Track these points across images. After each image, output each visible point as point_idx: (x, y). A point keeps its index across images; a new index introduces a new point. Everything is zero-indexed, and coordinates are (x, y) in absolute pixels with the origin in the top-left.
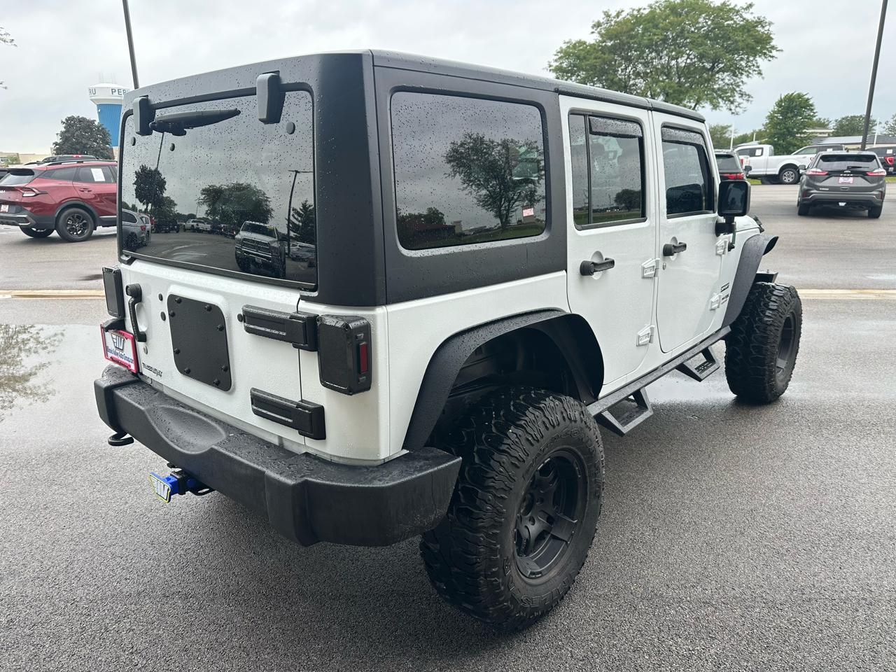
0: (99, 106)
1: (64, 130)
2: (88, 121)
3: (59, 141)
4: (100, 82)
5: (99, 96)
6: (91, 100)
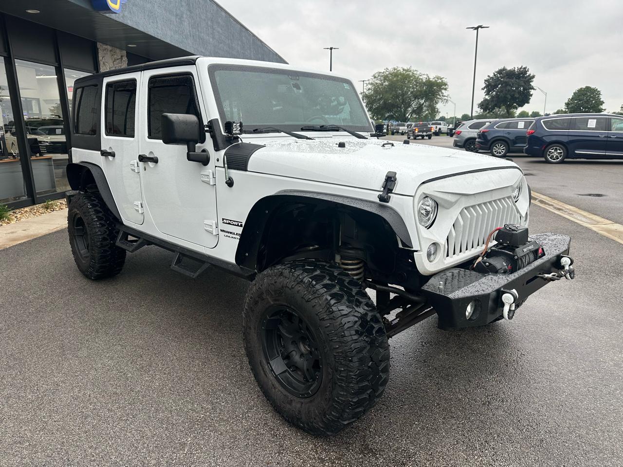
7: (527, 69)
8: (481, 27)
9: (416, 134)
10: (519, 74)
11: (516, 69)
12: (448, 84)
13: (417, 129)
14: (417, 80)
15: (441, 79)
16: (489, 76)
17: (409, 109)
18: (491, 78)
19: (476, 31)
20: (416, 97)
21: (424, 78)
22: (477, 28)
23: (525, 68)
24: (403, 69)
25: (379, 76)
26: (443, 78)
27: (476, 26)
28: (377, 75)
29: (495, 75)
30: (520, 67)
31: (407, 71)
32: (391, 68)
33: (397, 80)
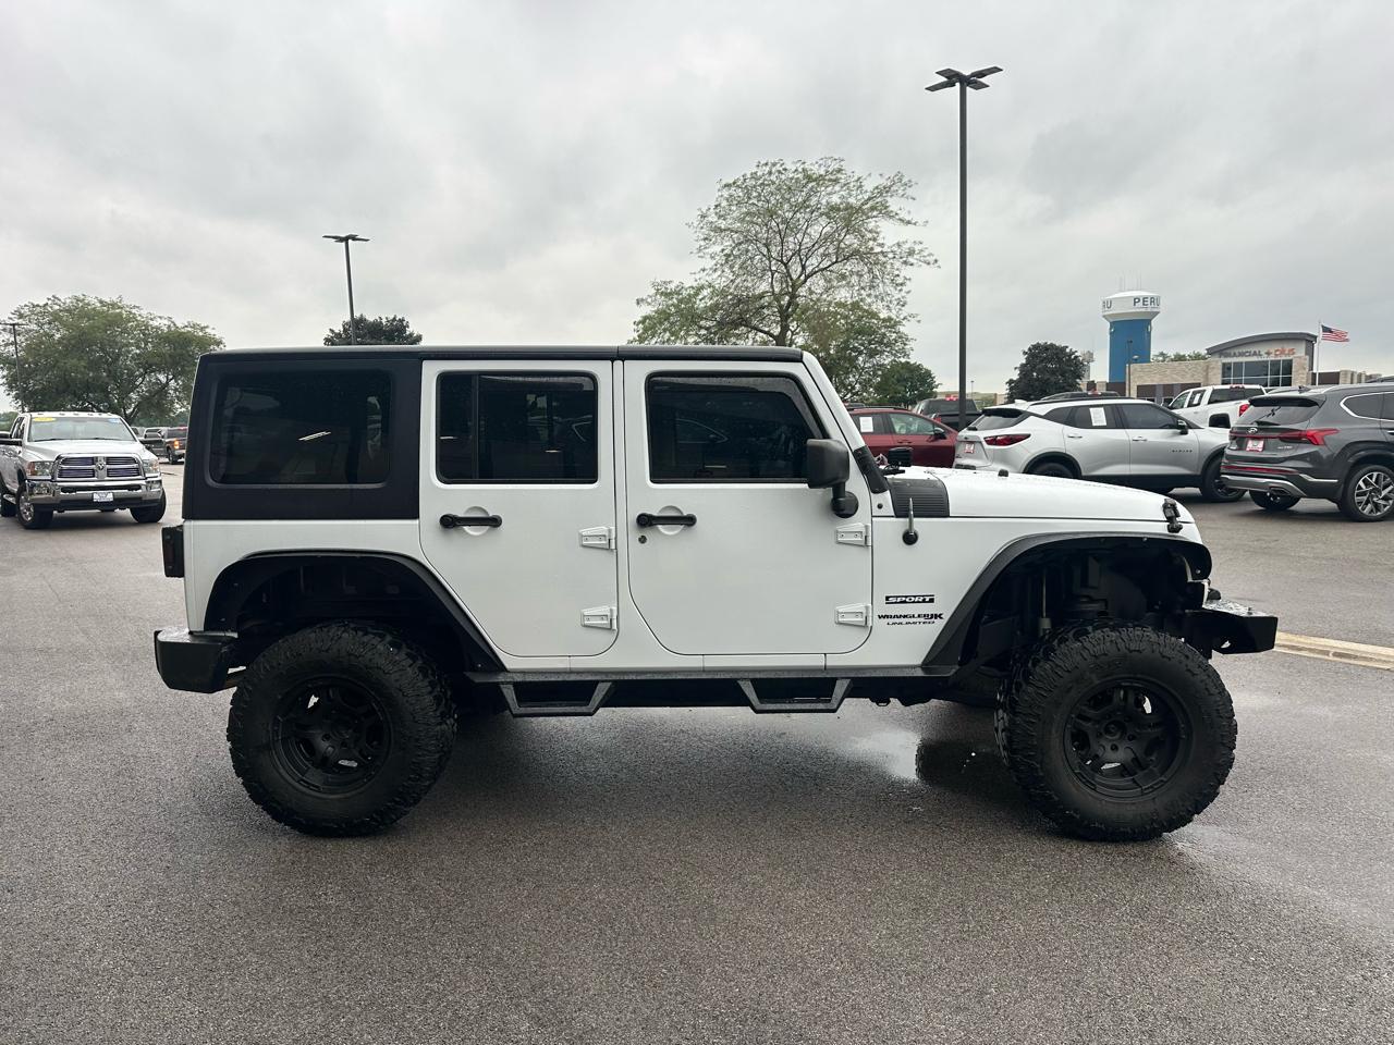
0: (1113, 324)
1: (1024, 362)
2: (1057, 348)
3: (1015, 377)
4: (1121, 291)
5: (1116, 310)
6: (1104, 316)
7: (405, 323)
8: (354, 238)
9: (177, 453)
10: (392, 331)
11: (384, 321)
12: (224, 341)
13: (177, 443)
14: (144, 328)
15: (202, 329)
16: (332, 331)
17: (133, 396)
18: (336, 334)
19: (344, 244)
20: (149, 367)
21: (162, 324)
22: (345, 240)
23: (402, 321)
24: (101, 302)
25: (33, 313)
26: (207, 327)
27: (343, 235)
28: (26, 311)
29: (345, 330)
30: (391, 317)
31: (114, 305)
32: (66, 297)
33: (92, 327)
